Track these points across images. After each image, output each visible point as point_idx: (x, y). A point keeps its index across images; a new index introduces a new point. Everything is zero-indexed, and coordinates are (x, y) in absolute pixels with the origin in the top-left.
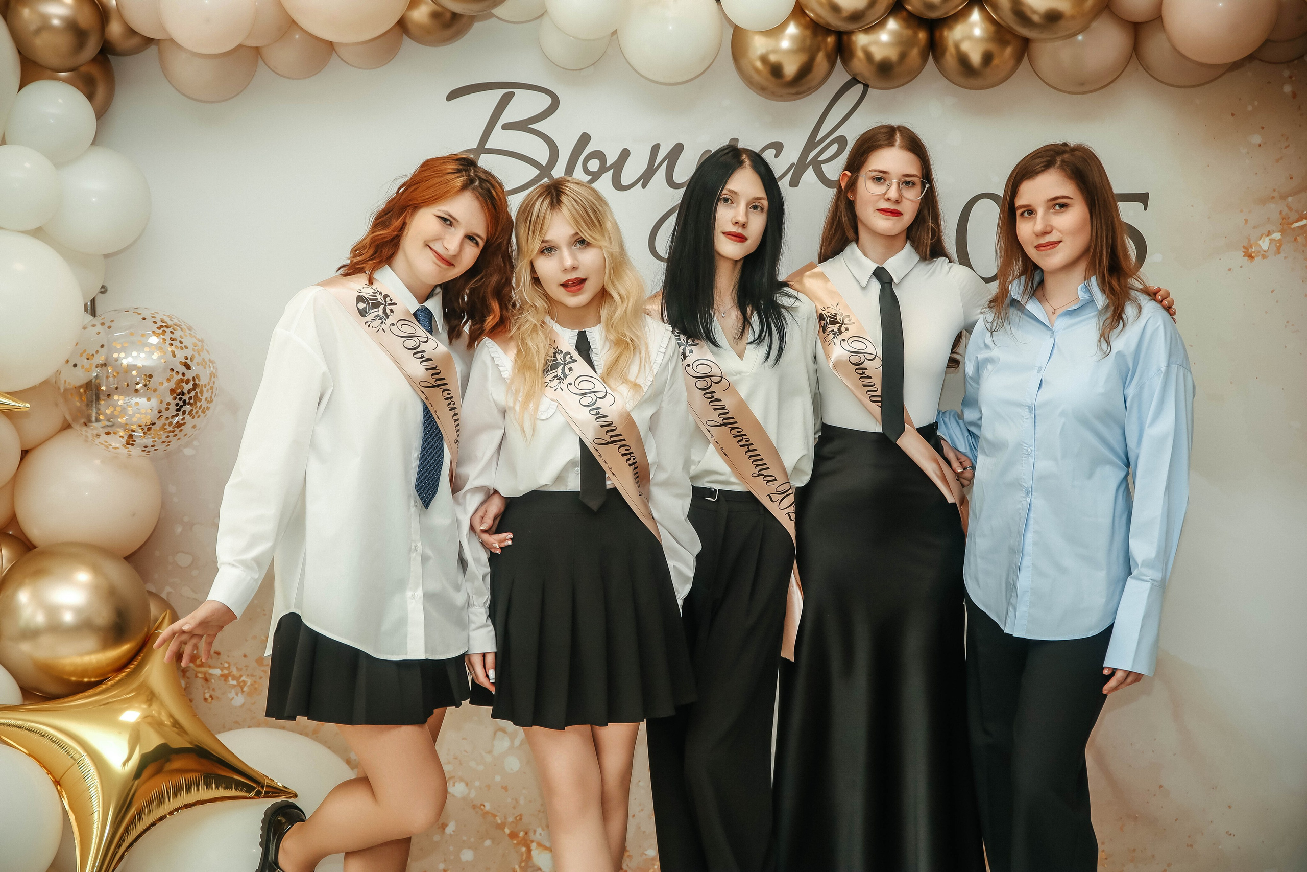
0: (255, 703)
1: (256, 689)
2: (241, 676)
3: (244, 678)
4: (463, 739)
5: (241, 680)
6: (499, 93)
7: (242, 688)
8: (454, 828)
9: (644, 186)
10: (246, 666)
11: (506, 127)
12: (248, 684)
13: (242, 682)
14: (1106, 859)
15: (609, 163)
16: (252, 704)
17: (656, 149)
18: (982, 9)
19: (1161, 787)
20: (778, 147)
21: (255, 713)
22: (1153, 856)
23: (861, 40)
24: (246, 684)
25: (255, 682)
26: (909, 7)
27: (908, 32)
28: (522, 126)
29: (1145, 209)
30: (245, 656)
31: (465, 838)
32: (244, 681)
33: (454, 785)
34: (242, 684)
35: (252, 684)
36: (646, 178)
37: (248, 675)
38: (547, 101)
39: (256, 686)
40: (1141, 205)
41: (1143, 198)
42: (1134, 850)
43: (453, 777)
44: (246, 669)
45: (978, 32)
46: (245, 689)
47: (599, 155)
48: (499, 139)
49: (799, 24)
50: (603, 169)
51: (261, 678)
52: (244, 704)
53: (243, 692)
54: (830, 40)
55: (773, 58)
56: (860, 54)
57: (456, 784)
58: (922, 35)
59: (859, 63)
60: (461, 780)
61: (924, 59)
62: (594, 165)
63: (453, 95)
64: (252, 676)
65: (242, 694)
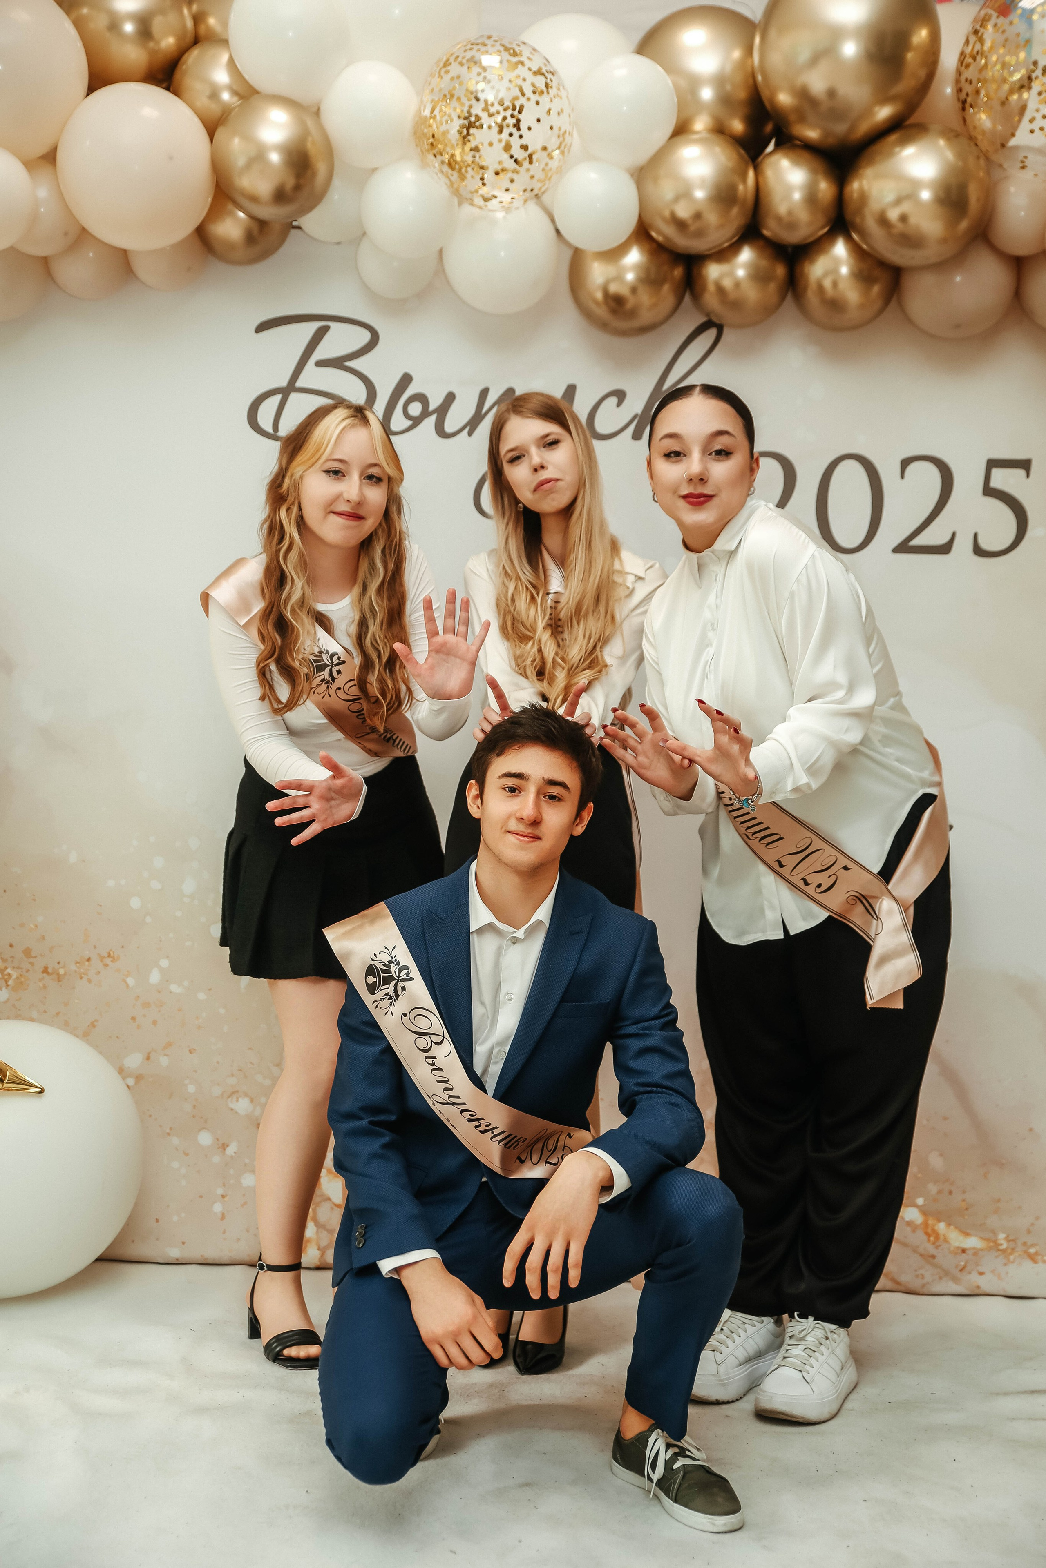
0: (20, 999)
1: (21, 983)
2: (6, 968)
3: (9, 971)
4: (249, 1049)
5: (5, 973)
6: (315, 326)
7: (6, 982)
8: (235, 1149)
9: (470, 434)
10: (12, 957)
11: (320, 363)
12: (14, 977)
13: (6, 975)
14: (967, 1209)
15: (432, 407)
16: (17, 1000)
17: (484, 393)
18: (849, 238)
19: (1031, 1130)
20: (620, 395)
21: (19, 1010)
22: (1020, 1208)
23: (713, 271)
24: (11, 977)
25: (21, 975)
26: (766, 232)
27: (764, 263)
28: (338, 363)
29: (1028, 476)
30: (11, 946)
31: (247, 1161)
32: (9, 974)
33: (237, 1101)
34: (6, 977)
35: (17, 978)
36: (473, 424)
37: (14, 967)
38: (365, 337)
39: (23, 979)
40: (1021, 472)
41: (1025, 465)
42: (999, 1201)
43: (237, 1092)
44: (12, 961)
45: (844, 270)
46: (10, 983)
47: (421, 398)
48: (311, 377)
49: (642, 249)
50: (425, 413)
51: (28, 971)
52: (8, 1000)
53: (7, 986)
54: (678, 272)
55: (613, 288)
56: (711, 287)
57: (240, 1099)
58: (780, 271)
59: (711, 300)
60: (246, 1095)
61: (782, 298)
62: (415, 409)
63: (262, 327)
64: (19, 968)
65: (6, 988)
